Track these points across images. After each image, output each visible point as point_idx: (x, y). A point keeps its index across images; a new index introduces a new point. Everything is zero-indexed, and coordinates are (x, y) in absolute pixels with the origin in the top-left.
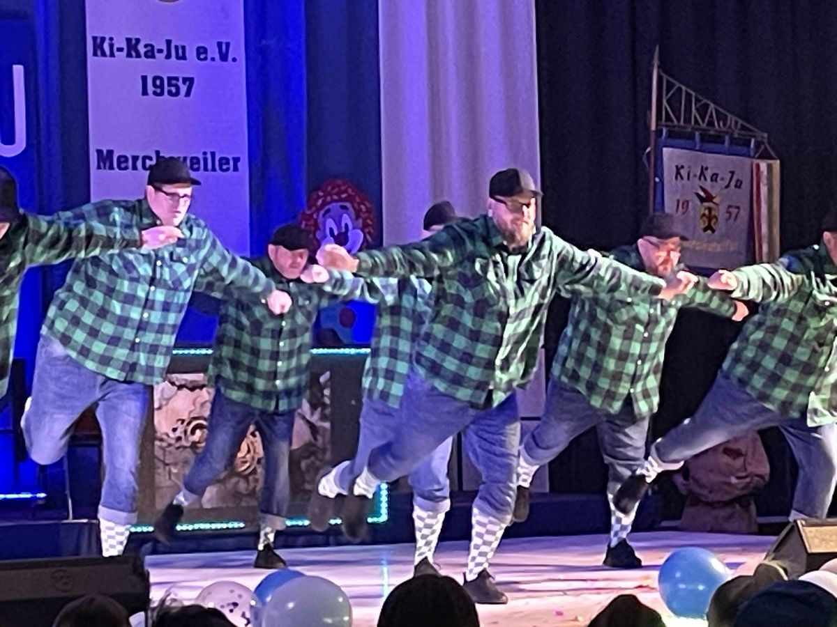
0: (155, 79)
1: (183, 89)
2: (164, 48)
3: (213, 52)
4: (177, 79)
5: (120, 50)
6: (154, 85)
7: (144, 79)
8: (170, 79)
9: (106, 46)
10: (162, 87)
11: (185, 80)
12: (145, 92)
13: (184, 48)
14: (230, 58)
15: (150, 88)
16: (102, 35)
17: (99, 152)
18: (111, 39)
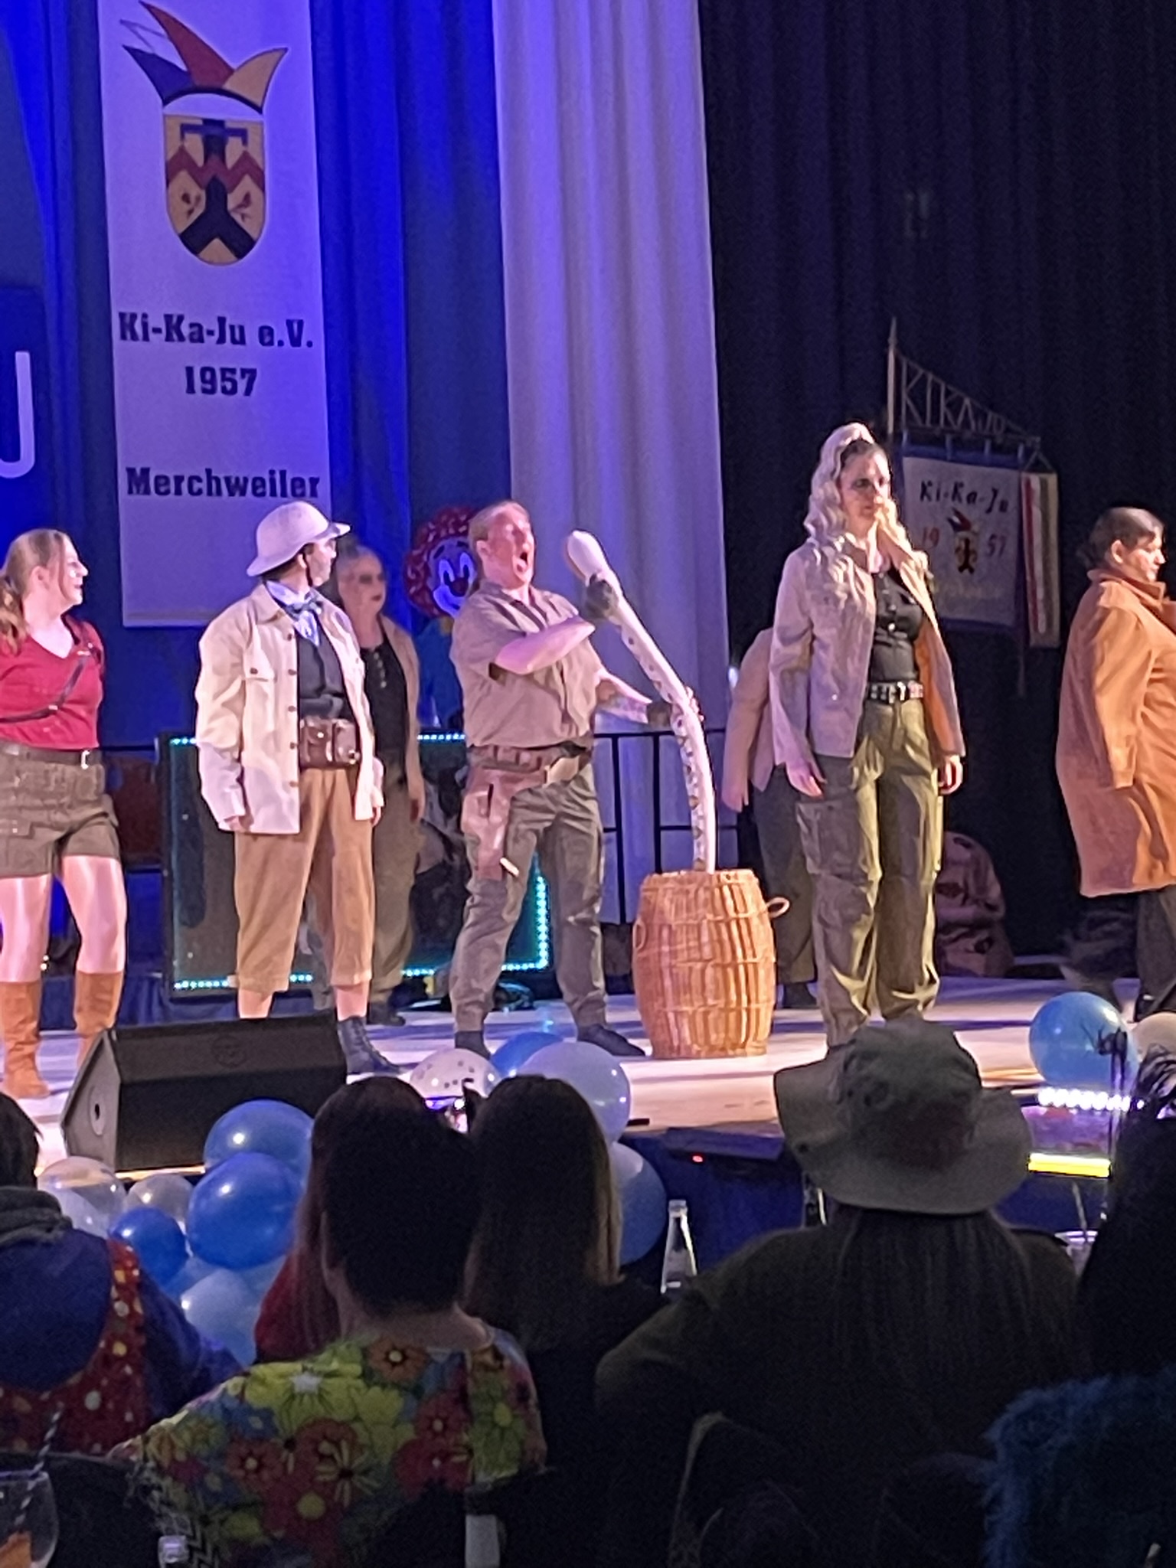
0: (204, 370)
1: (242, 385)
2: (216, 328)
3: (281, 333)
4: (233, 371)
5: (157, 330)
6: (203, 380)
7: (190, 371)
8: (224, 371)
9: (138, 327)
10: (213, 381)
11: (244, 372)
12: (191, 389)
13: (242, 329)
14: (304, 342)
15: (198, 384)
16: (133, 310)
17: (131, 471)
18: (145, 316)
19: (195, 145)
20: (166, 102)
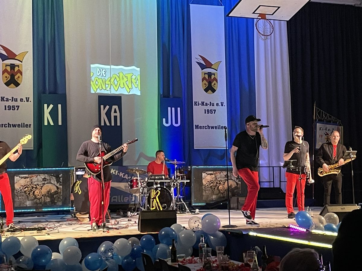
1: (213, 112)
2: (210, 104)
3: (220, 104)
4: (212, 110)
5: (200, 104)
6: (207, 111)
7: (205, 110)
8: (210, 110)
9: (197, 104)
10: (209, 111)
11: (214, 110)
12: (205, 113)
13: (214, 104)
14: (223, 105)
15: (206, 112)
17: (196, 125)
18: (198, 102)
19: (207, 76)
20: (202, 70)
